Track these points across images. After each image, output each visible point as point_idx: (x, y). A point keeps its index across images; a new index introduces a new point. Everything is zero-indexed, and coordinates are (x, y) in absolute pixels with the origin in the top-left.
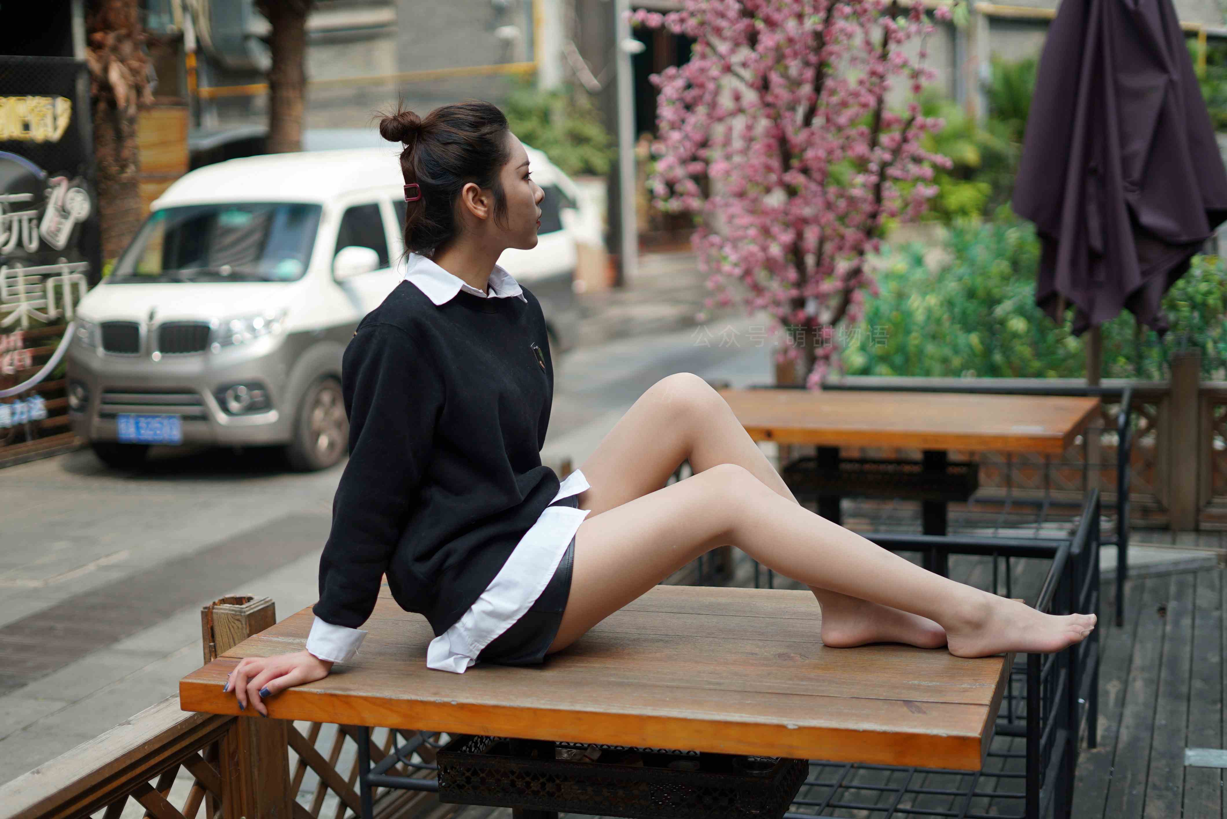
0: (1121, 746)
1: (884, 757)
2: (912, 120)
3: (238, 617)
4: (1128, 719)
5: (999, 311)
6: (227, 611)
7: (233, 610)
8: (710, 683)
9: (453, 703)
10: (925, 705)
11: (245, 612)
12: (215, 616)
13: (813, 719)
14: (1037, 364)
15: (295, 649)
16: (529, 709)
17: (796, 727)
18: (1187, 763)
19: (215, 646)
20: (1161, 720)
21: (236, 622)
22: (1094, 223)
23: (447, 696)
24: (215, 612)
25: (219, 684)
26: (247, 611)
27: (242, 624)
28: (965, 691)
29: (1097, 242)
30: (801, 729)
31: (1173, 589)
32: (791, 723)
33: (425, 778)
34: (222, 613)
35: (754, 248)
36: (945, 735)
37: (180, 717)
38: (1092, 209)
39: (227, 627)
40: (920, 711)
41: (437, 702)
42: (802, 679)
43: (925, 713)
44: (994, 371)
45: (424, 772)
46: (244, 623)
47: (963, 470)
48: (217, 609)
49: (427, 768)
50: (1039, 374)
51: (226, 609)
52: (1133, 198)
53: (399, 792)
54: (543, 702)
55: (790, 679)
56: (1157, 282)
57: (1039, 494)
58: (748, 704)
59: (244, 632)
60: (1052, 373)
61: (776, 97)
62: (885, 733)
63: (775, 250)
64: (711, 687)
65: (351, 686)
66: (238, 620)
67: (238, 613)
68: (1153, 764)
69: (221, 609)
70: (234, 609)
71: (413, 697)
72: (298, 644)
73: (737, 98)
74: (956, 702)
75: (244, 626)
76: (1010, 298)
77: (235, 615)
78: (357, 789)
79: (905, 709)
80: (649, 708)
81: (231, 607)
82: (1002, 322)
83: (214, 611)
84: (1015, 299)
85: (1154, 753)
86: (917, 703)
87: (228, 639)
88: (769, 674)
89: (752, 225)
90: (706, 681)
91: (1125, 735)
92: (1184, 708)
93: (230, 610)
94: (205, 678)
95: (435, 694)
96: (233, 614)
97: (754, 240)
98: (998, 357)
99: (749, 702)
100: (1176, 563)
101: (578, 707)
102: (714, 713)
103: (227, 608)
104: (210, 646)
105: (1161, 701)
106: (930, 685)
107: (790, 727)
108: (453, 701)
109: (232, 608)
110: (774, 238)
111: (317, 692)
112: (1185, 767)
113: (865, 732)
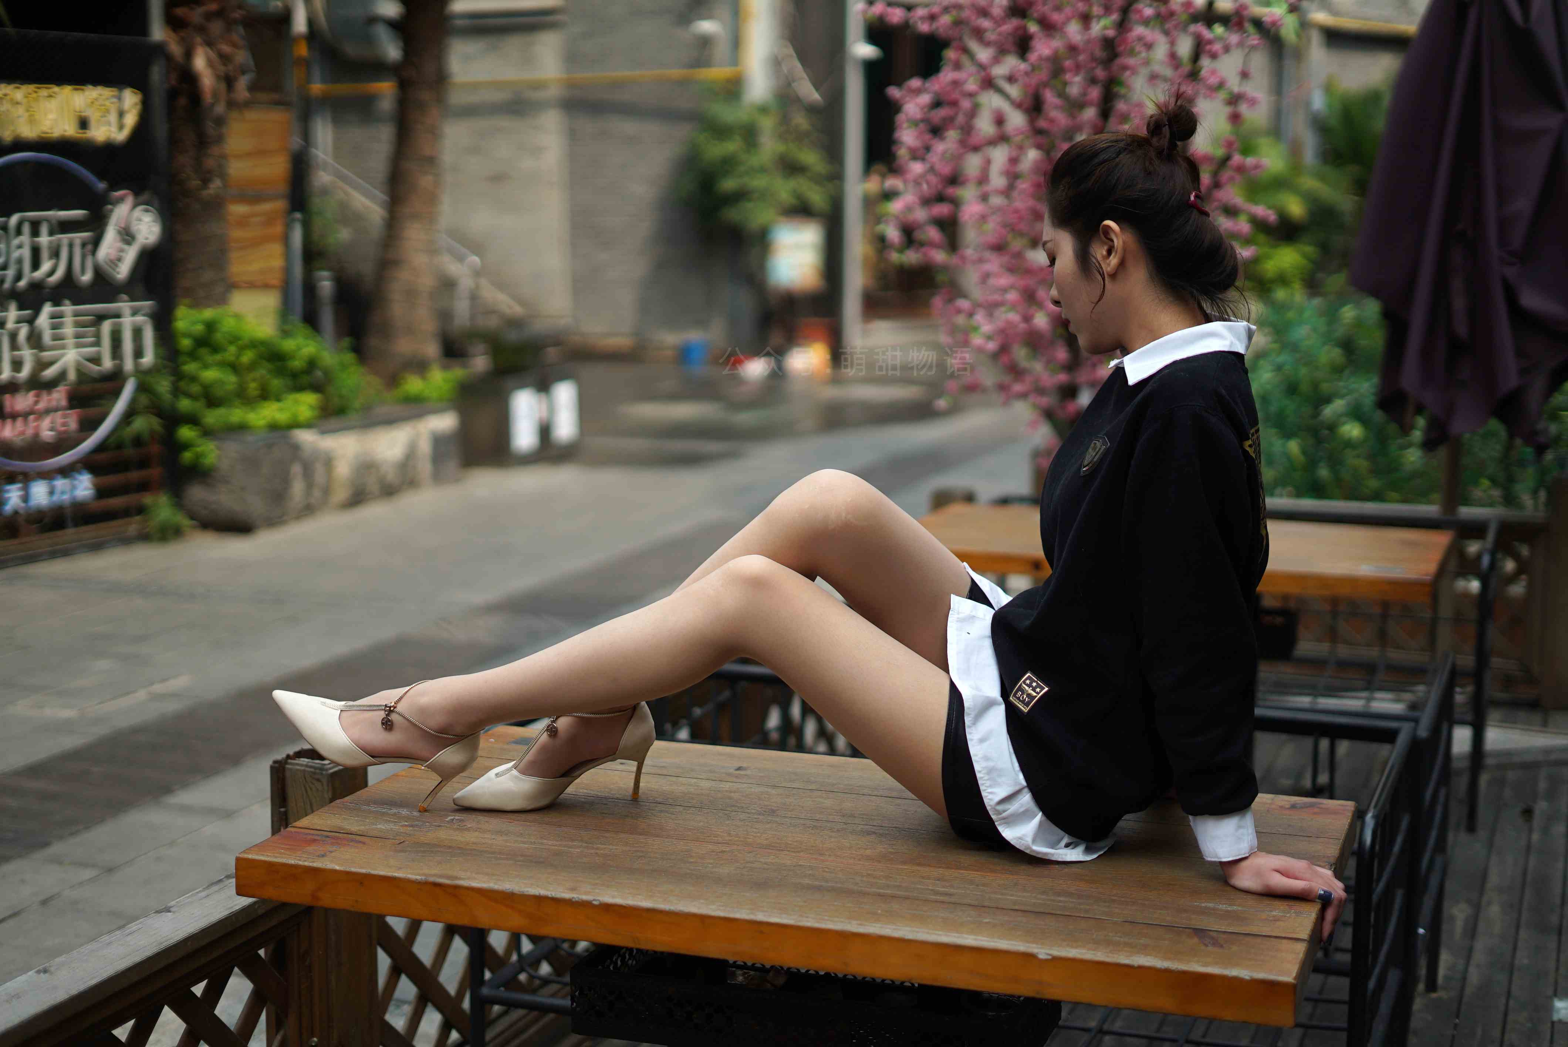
0: (1468, 991)
1: (1166, 1002)
2: (1226, 159)
3: (317, 776)
4: (1479, 956)
5: (1329, 411)
6: (303, 768)
7: (311, 767)
8: (937, 893)
9: (595, 903)
10: (1222, 936)
11: (327, 770)
12: (288, 774)
13: (1072, 947)
14: (1373, 483)
15: (389, 821)
16: (695, 915)
17: (1050, 957)
18: (1555, 1017)
19: (286, 813)
20: (1522, 959)
21: (315, 782)
22: (1459, 303)
23: (586, 893)
24: (288, 768)
26: (330, 769)
27: (322, 785)
28: (1276, 919)
29: (1461, 329)
30: (1055, 959)
31: (1542, 785)
32: (1043, 952)
33: (553, 995)
34: (298, 770)
35: (1013, 317)
36: (1247, 978)
37: (235, 905)
38: (1457, 284)
39: (303, 789)
40: (1216, 943)
41: (574, 900)
42: (1059, 894)
43: (1222, 946)
44: (1317, 490)
45: (554, 987)
46: (325, 783)
48: (291, 764)
49: (558, 982)
50: (1377, 496)
51: (302, 765)
52: (1511, 272)
53: (521, 1012)
54: (713, 907)
55: (1043, 893)
56: (1539, 383)
57: (1372, 653)
58: (986, 923)
59: (326, 796)
60: (1394, 495)
61: (1052, 121)
62: (1167, 971)
63: (1041, 320)
64: (938, 898)
65: (462, 874)
66: (318, 780)
67: (318, 771)
68: (1511, 1018)
69: (297, 764)
70: (313, 765)
71: (543, 892)
72: (395, 814)
73: (1000, 120)
74: (1264, 934)
75: (326, 788)
76: (1342, 397)
77: (314, 773)
78: (466, 1004)
79: (1196, 940)
80: (855, 922)
81: (308, 762)
82: (1332, 427)
83: (287, 766)
84: (1349, 398)
85: (1511, 1003)
86: (1211, 933)
87: (304, 804)
88: (1016, 884)
89: (1012, 287)
90: (932, 890)
91: (1474, 977)
92: (1553, 945)
93: (307, 766)
94: (270, 854)
95: (573, 889)
96: (311, 772)
97: (1013, 306)
98: (1323, 472)
99: (987, 920)
100: (1547, 751)
101: (760, 917)
102: (940, 933)
103: (305, 763)
104: (280, 812)
105: (1523, 934)
106: (1229, 909)
107: (1041, 956)
108: (594, 900)
109: (310, 764)
110: (1040, 305)
112: (1553, 1023)
113: (1140, 967)
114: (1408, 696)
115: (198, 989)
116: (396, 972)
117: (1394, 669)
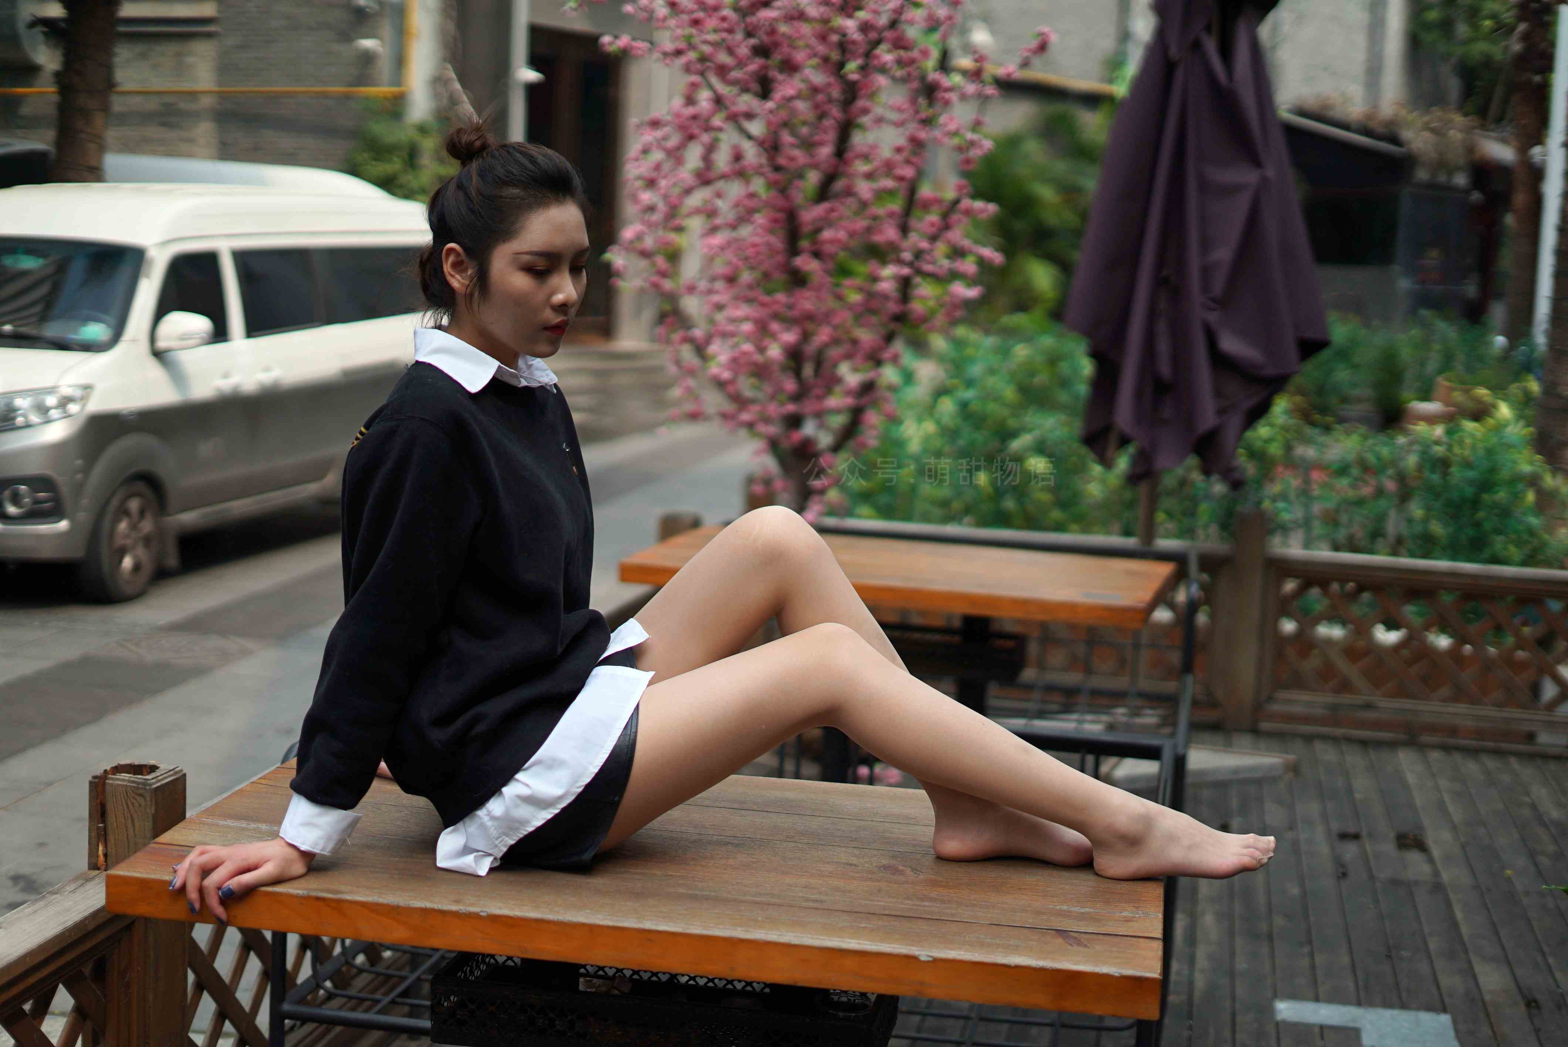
0: (1197, 994)
1: (1039, 999)
2: (956, 202)
3: (141, 792)
4: (1202, 962)
5: (1016, 445)
6: (125, 783)
7: (133, 782)
8: (807, 900)
9: (482, 914)
10: (1083, 935)
11: (150, 785)
12: (108, 788)
13: (950, 949)
14: (1056, 514)
16: (583, 925)
17: (931, 959)
18: (1279, 1017)
19: (105, 829)
20: (1241, 964)
21: (137, 797)
22: (1163, 346)
23: (472, 905)
24: (109, 783)
25: (161, 878)
26: (154, 784)
27: (145, 800)
28: (1128, 920)
29: (1165, 369)
30: (936, 961)
31: (1234, 803)
32: (924, 953)
33: (340, 1008)
34: (119, 785)
35: (748, 347)
36: (1117, 975)
38: (1162, 327)
39: (124, 804)
40: (1079, 943)
41: (461, 912)
42: (922, 900)
43: (1085, 946)
44: (1002, 519)
45: (336, 1002)
46: (148, 799)
47: (1010, 644)
48: (112, 779)
50: (1059, 527)
51: (125, 780)
52: (1213, 317)
53: (309, 1027)
54: (600, 916)
55: (908, 898)
56: (1235, 421)
57: (1072, 678)
58: (864, 928)
59: (148, 810)
60: (1074, 526)
61: (792, 159)
62: (1042, 970)
63: (775, 351)
64: (811, 904)
66: (141, 795)
67: (140, 786)
68: (1239, 1019)
69: (118, 779)
70: (137, 780)
71: (429, 905)
72: (255, 829)
73: (738, 157)
74: (1121, 934)
75: (149, 803)
76: (1030, 430)
77: (138, 788)
79: (1060, 940)
80: (740, 929)
81: (131, 777)
82: (1019, 459)
83: (107, 781)
84: (1037, 433)
85: (1238, 1005)
86: (1072, 934)
87: (125, 820)
88: (879, 890)
89: (747, 319)
90: (802, 897)
91: (1200, 982)
92: (1265, 950)
93: (129, 781)
94: (141, 871)
95: (457, 902)
96: (133, 787)
97: (748, 338)
98: (1009, 504)
99: (864, 925)
100: (1237, 771)
101: (648, 925)
102: (824, 938)
103: (127, 778)
104: (98, 828)
105: (1239, 941)
106: (1082, 911)
107: (923, 958)
108: (481, 911)
109: (132, 779)
110: (774, 336)
111: (298, 894)
112: (1277, 1024)
113: (1017, 967)
114: (1104, 718)
115: (27, 1007)
116: (200, 988)
117: (1096, 693)
